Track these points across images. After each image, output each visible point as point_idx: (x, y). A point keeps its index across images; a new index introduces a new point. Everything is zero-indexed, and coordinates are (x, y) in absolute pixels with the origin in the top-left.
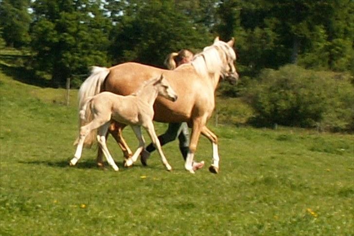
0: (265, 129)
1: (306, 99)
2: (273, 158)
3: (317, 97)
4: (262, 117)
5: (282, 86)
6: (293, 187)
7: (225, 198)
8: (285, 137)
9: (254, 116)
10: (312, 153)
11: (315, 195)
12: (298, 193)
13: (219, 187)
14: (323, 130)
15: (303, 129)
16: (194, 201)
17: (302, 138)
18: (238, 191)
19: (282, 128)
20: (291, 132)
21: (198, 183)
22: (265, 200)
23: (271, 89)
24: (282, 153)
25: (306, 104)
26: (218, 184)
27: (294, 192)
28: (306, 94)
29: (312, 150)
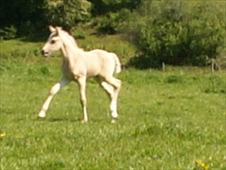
0: (151, 70)
1: (198, 32)
2: (159, 104)
3: (211, 28)
4: (147, 56)
5: (168, 18)
6: (182, 136)
7: (101, 154)
8: (174, 78)
9: (137, 56)
10: (207, 95)
11: (208, 144)
12: (187, 144)
13: (93, 141)
14: (219, 67)
15: (196, 68)
16: (62, 160)
17: (194, 78)
18: (116, 145)
19: (170, 68)
20: (181, 72)
21: (69, 138)
22: (147, 153)
23: (155, 22)
24: (170, 98)
25: (198, 38)
26: (92, 138)
27: (183, 142)
28: (199, 25)
29: (207, 91)
